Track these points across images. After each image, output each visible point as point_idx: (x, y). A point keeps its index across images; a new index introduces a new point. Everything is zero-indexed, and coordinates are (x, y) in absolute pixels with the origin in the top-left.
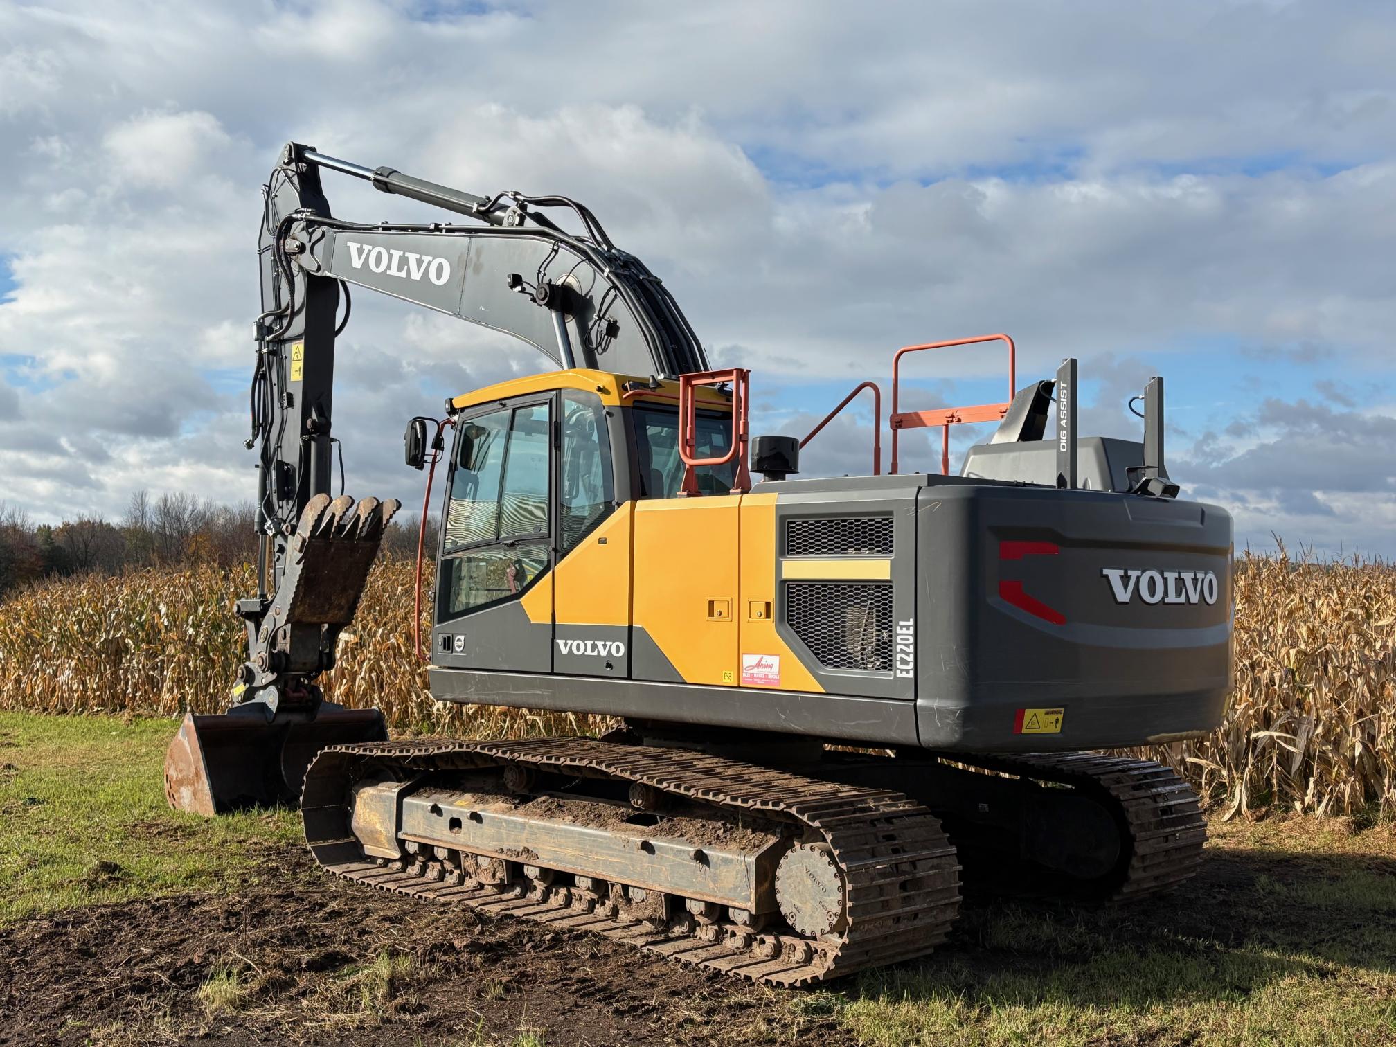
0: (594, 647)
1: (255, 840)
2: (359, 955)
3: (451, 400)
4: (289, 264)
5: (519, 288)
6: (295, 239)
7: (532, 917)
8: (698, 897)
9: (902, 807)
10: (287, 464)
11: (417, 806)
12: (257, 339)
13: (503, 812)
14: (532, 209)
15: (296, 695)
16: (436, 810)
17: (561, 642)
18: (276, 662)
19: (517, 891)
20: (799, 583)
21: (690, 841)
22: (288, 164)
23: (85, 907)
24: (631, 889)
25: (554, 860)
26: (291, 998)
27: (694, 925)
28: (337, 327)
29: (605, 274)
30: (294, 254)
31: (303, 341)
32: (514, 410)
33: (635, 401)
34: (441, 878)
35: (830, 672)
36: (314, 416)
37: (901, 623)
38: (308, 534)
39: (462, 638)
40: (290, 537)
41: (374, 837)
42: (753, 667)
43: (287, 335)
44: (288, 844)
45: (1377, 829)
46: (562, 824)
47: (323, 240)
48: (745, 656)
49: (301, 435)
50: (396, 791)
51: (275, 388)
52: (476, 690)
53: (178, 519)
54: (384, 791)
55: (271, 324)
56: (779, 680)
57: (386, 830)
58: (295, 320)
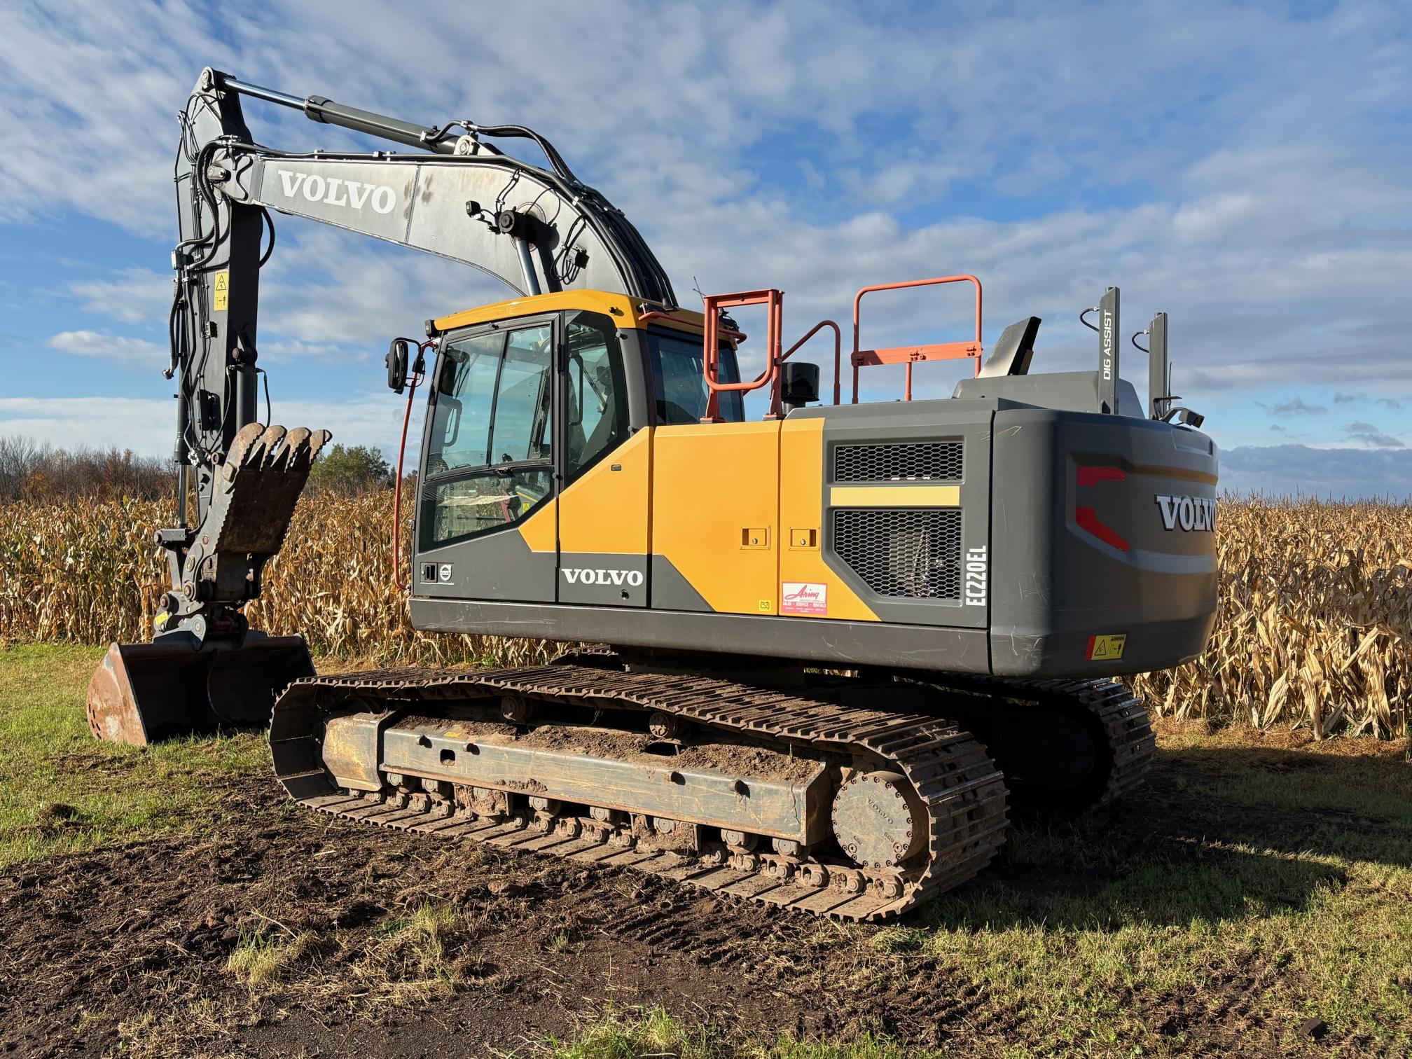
0: (607, 576)
1: (202, 771)
2: (387, 905)
3: (432, 322)
4: (212, 191)
5: (478, 216)
6: (219, 166)
7: (548, 851)
8: (737, 828)
9: (953, 734)
10: (211, 394)
11: (401, 738)
12: (177, 268)
13: (503, 743)
14: (483, 138)
15: (223, 623)
16: (425, 742)
17: (567, 572)
18: (204, 591)
19: (518, 821)
20: (849, 511)
21: (724, 771)
22: (207, 90)
23: (46, 859)
24: (655, 821)
25: (566, 792)
26: (338, 965)
27: (727, 854)
28: (262, 257)
29: (574, 203)
30: (218, 181)
31: (227, 270)
32: (508, 333)
33: (649, 324)
34: (428, 809)
35: (886, 600)
36: (240, 345)
37: (971, 550)
38: (240, 463)
39: (449, 567)
40: (218, 467)
41: (349, 769)
42: (796, 596)
43: (208, 265)
44: (240, 775)
45: (1231, 729)
46: (573, 756)
47: (251, 169)
48: (785, 585)
49: (227, 365)
50: (377, 722)
51: (197, 318)
52: (466, 620)
53: (15, 459)
54: (361, 723)
55: (190, 254)
56: (826, 609)
57: (365, 762)
58: (220, 248)
